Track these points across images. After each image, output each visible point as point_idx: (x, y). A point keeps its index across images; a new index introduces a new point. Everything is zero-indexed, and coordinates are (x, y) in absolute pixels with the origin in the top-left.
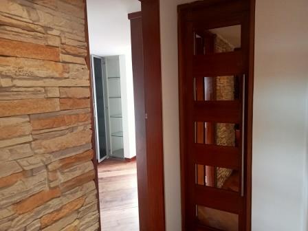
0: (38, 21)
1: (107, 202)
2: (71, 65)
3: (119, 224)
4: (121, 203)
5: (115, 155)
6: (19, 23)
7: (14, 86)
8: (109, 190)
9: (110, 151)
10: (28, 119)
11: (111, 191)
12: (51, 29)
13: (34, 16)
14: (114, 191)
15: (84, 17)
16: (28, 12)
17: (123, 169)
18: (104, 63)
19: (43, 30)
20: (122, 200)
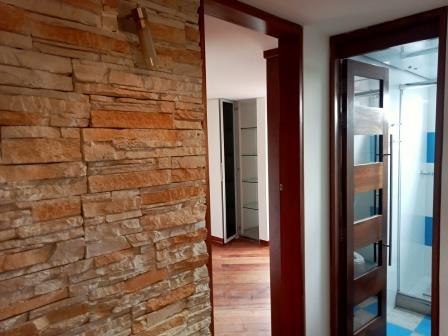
0: (153, 89)
1: (231, 297)
2: (184, 132)
3: (245, 330)
4: (250, 302)
5: (247, 235)
6: (133, 93)
7: (127, 158)
8: (235, 281)
9: (240, 228)
10: (138, 193)
11: (238, 284)
12: (165, 94)
13: (148, 84)
14: (243, 284)
15: (201, 75)
16: (143, 80)
17: (258, 255)
18: (237, 109)
19: (156, 97)
20: (252, 298)
